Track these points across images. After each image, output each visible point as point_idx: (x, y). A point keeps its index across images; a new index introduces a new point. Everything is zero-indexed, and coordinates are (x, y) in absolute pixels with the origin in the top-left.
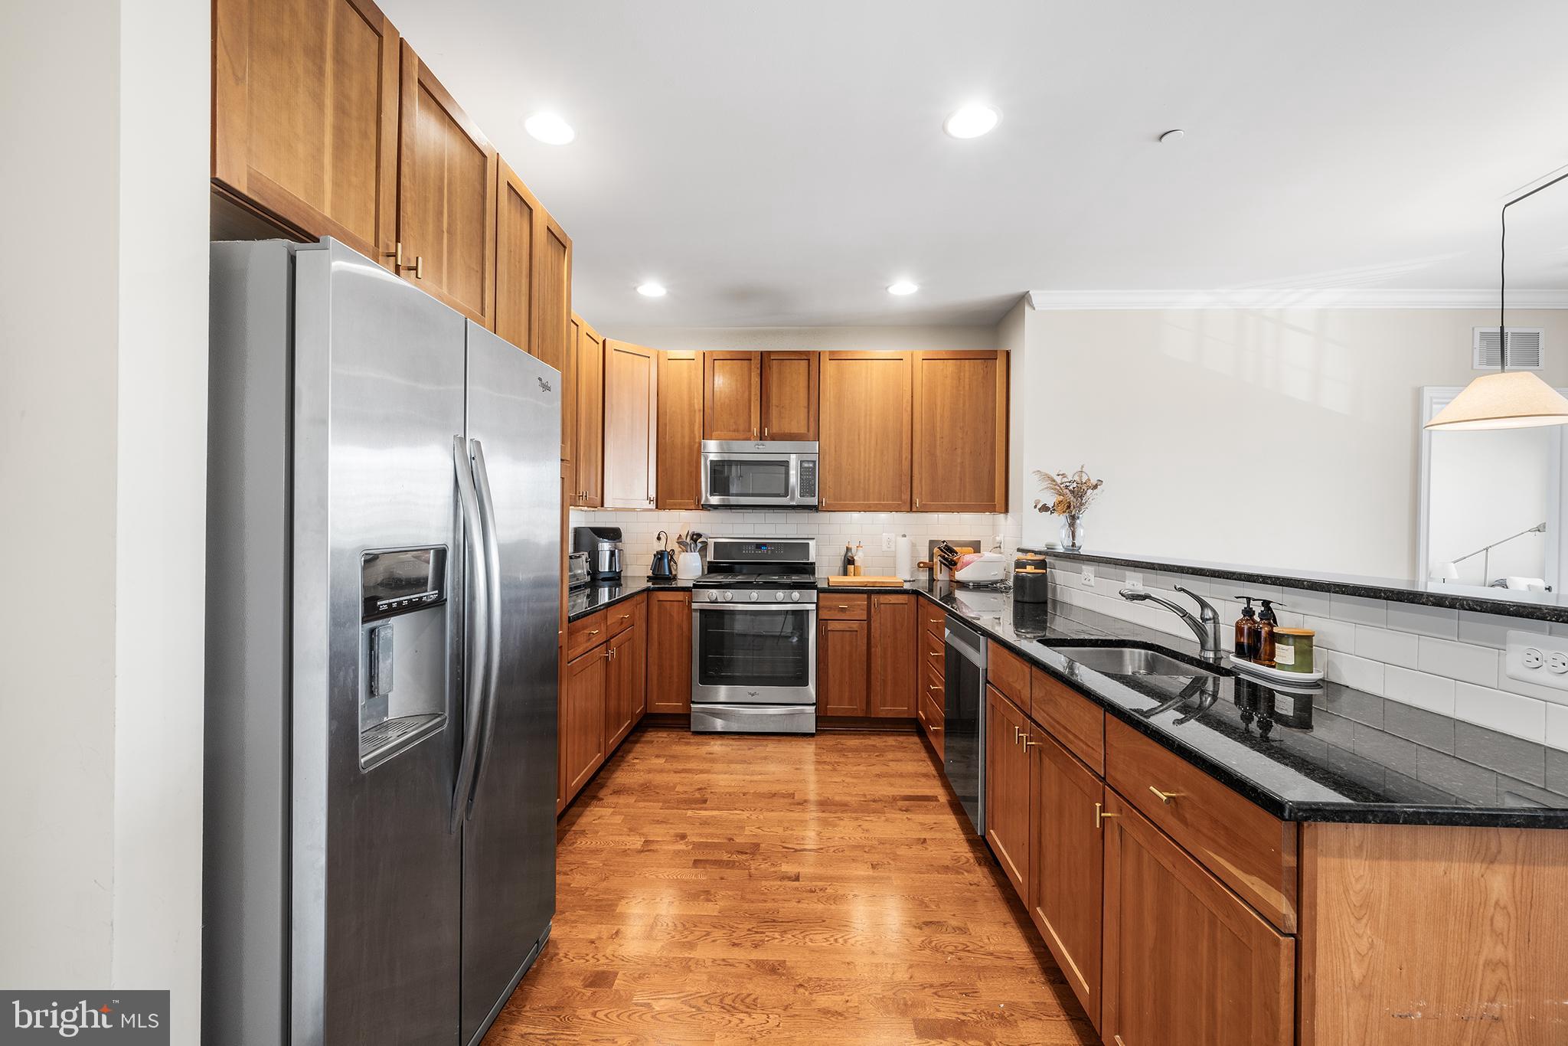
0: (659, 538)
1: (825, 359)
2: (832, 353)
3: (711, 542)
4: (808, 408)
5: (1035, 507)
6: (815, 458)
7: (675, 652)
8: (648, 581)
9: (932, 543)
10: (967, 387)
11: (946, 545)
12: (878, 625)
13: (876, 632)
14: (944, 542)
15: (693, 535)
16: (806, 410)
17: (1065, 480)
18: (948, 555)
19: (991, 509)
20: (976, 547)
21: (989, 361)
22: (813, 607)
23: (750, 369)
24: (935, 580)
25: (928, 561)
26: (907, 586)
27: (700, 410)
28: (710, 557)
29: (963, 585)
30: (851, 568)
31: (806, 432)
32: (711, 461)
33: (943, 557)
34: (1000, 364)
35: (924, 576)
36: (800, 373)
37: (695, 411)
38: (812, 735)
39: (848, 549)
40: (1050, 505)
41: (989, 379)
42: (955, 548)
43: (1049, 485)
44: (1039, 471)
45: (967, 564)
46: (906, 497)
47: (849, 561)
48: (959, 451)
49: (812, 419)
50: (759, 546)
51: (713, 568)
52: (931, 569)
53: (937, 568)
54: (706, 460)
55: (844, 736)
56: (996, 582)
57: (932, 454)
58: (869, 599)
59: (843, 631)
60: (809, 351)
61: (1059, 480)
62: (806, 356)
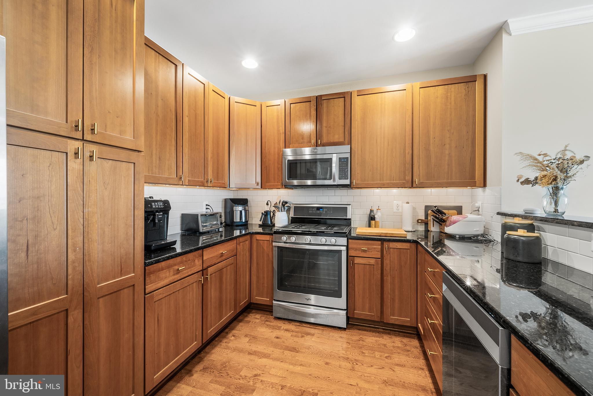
0: (267, 204)
1: (354, 95)
2: (358, 91)
3: (292, 207)
4: (344, 126)
5: (518, 181)
6: (348, 155)
7: (266, 270)
8: (259, 227)
9: (427, 208)
10: (453, 103)
11: (437, 209)
12: (388, 262)
13: (387, 267)
14: (435, 207)
15: (283, 202)
16: (343, 127)
17: (548, 158)
18: (439, 215)
19: (473, 184)
20: (459, 210)
21: (470, 83)
22: (344, 248)
23: (310, 107)
24: (429, 231)
25: (424, 219)
26: (409, 237)
27: (283, 133)
28: (292, 214)
29: (451, 237)
30: (373, 222)
31: (343, 141)
32: (288, 160)
33: (436, 217)
34: (479, 85)
35: (421, 228)
36: (339, 106)
37: (281, 134)
38: (344, 329)
39: (371, 211)
40: (532, 178)
41: (470, 96)
42: (444, 211)
43: (531, 163)
44: (521, 153)
45: (454, 222)
46: (409, 178)
47: (372, 218)
48: (447, 146)
49: (346, 133)
50: (318, 208)
51: (294, 221)
52: (426, 224)
53: (431, 223)
54: (285, 160)
55: (365, 332)
56: (478, 236)
57: (427, 150)
58: (382, 245)
59: (365, 264)
60: (345, 92)
61: (540, 158)
62: (343, 95)
